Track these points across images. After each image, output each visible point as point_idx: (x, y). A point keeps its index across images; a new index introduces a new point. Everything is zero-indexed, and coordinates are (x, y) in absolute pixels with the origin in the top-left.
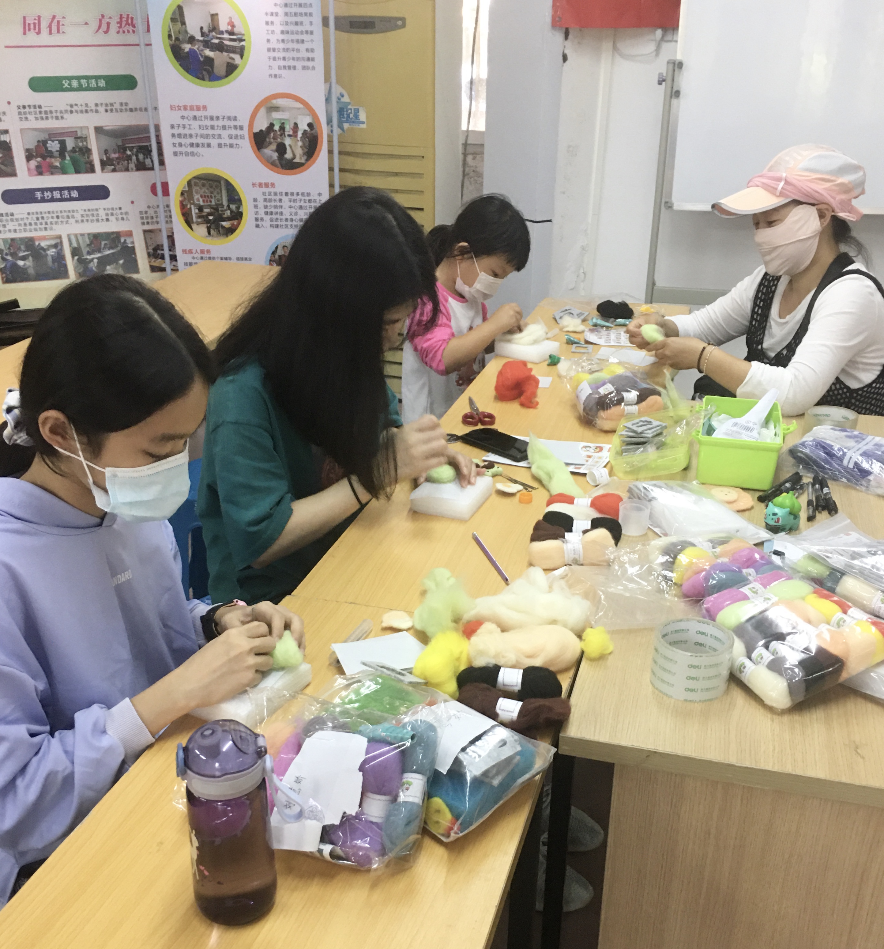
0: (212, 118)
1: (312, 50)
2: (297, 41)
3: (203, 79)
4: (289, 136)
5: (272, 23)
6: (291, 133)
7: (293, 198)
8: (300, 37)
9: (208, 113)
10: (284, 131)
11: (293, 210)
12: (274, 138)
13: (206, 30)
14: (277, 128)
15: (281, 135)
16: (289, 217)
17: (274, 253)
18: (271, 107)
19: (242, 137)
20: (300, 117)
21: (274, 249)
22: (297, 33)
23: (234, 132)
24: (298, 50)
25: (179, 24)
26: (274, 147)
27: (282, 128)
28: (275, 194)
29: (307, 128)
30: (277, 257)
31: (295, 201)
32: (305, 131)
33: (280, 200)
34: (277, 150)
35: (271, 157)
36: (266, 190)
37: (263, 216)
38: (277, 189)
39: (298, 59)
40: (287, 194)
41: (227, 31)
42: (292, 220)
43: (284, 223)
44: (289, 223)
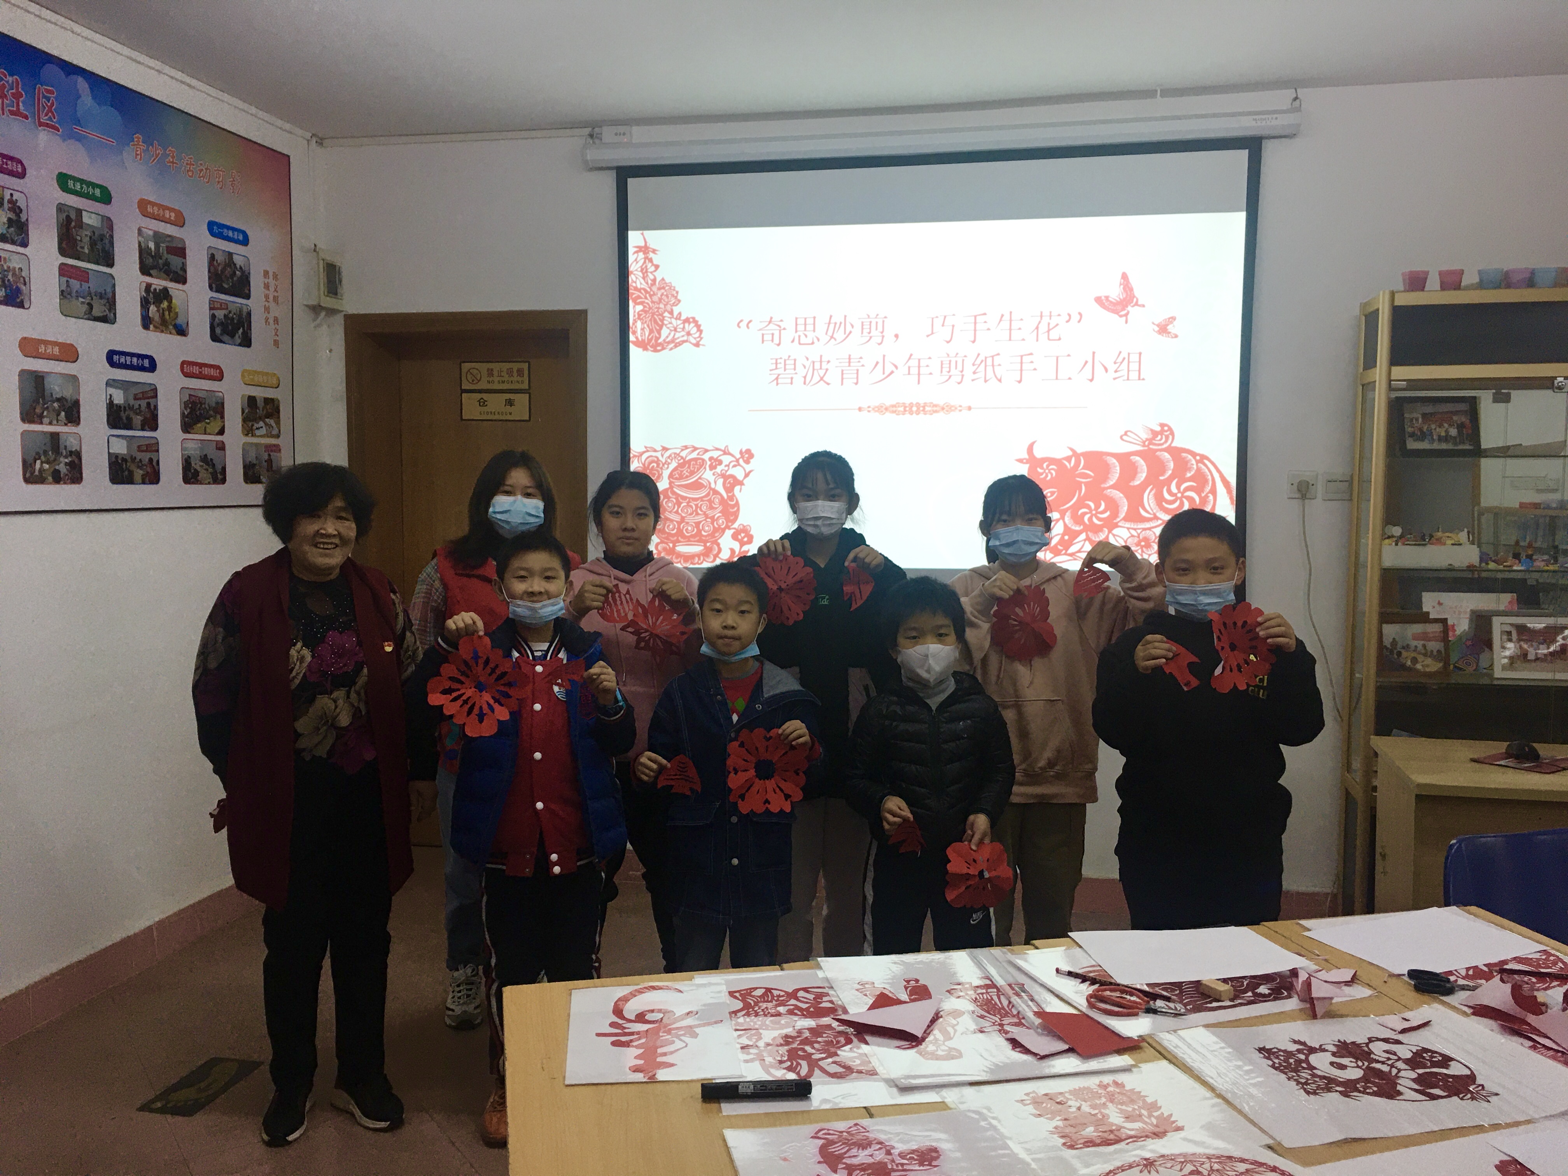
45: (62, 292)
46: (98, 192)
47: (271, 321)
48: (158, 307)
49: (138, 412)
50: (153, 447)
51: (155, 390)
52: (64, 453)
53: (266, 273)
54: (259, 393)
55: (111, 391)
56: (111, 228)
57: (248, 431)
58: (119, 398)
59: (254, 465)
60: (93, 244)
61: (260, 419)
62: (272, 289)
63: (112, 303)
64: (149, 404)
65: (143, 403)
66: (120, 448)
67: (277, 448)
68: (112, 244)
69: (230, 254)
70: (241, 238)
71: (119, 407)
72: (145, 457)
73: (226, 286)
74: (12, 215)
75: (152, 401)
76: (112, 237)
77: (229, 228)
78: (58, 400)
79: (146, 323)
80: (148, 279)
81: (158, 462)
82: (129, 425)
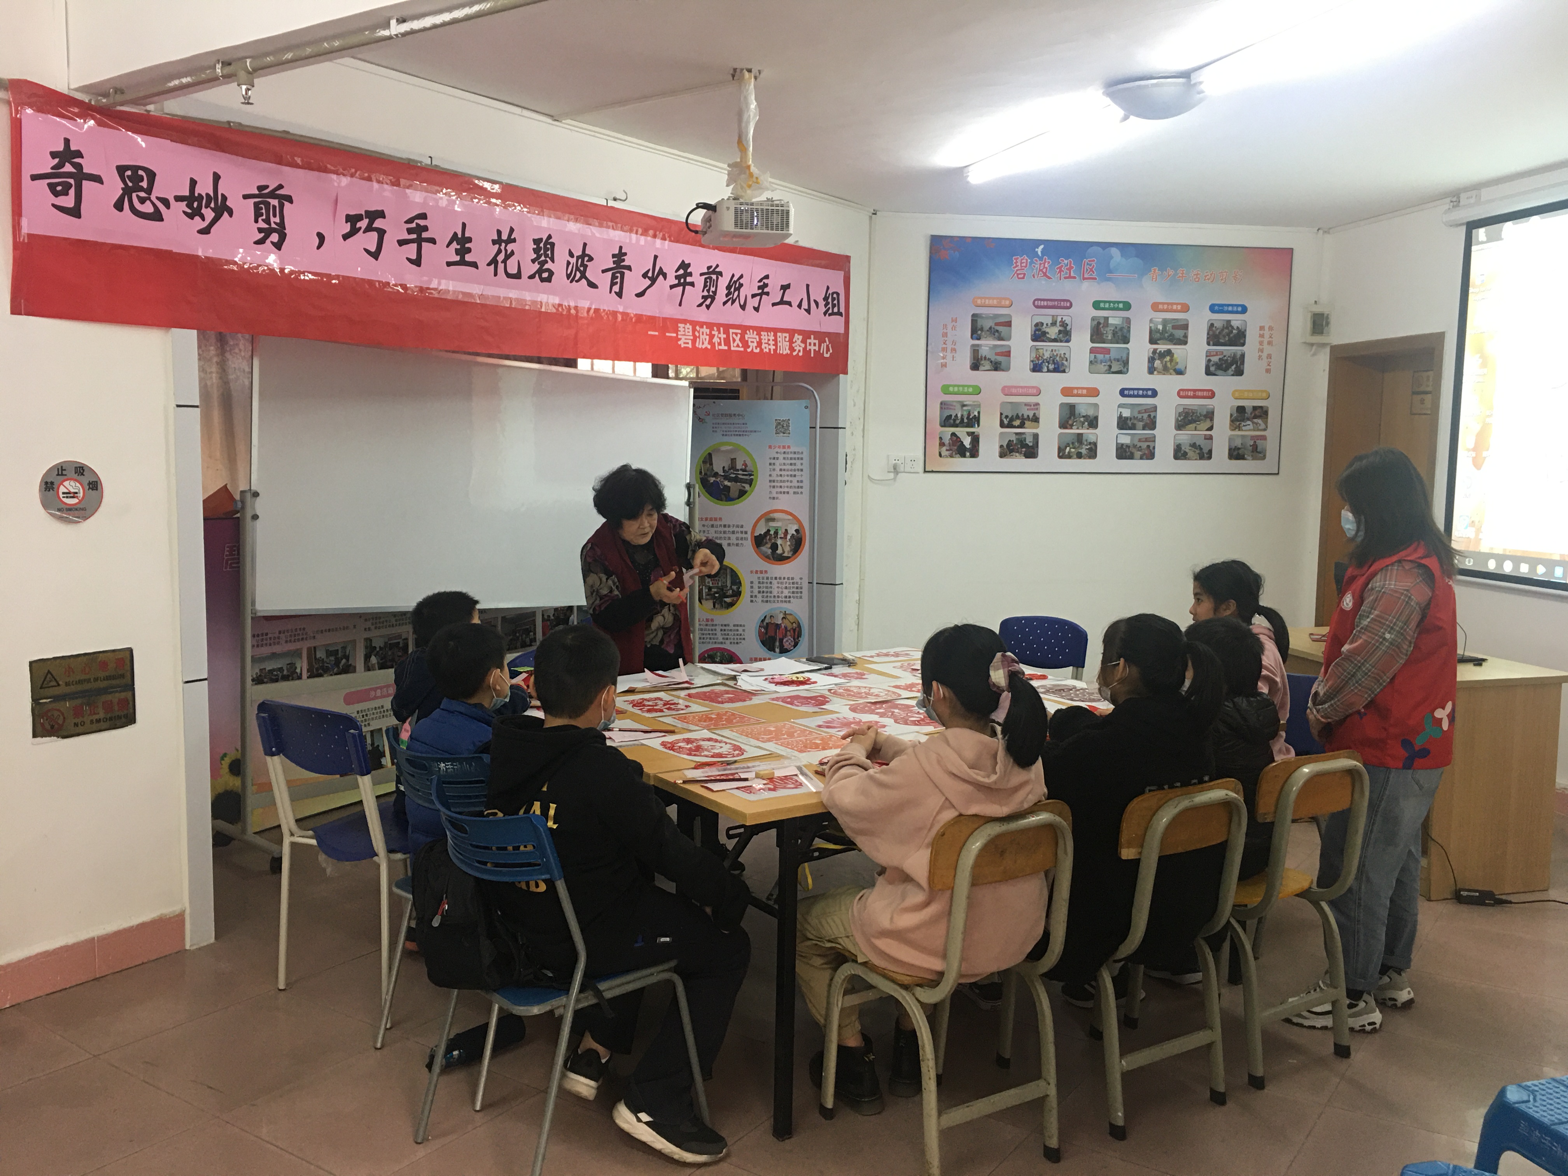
0: (725, 526)
1: (802, 482)
2: (791, 475)
3: (721, 500)
4: (781, 538)
5: (774, 464)
6: (782, 536)
7: (780, 581)
8: (793, 473)
9: (723, 523)
10: (777, 535)
11: (780, 590)
12: (770, 540)
13: (726, 468)
14: (772, 532)
15: (775, 537)
16: (776, 595)
17: (763, 621)
18: (769, 519)
19: (746, 539)
21: (763, 618)
22: (791, 470)
23: (740, 535)
24: (792, 482)
25: (708, 465)
26: (769, 545)
27: (776, 533)
28: (767, 578)
29: (794, 533)
30: (765, 624)
31: (782, 583)
33: (771, 583)
34: (771, 548)
35: (766, 553)
36: (761, 576)
37: (756, 593)
38: (769, 575)
39: (791, 487)
40: (776, 578)
41: (741, 470)
42: (778, 597)
43: (772, 599)
44: (776, 599)
45: (1091, 362)
46: (1121, 306)
47: (1263, 357)
48: (1161, 361)
49: (1142, 420)
50: (1151, 439)
51: (1156, 407)
52: (1085, 443)
53: (1259, 328)
54: (1247, 403)
55: (1121, 409)
56: (1129, 323)
57: (1235, 427)
58: (1126, 413)
59: (1238, 448)
60: (1114, 333)
61: (1247, 419)
62: (1265, 336)
63: (1126, 363)
64: (1149, 416)
65: (1145, 416)
66: (1125, 440)
67: (1262, 437)
68: (1129, 331)
69: (1227, 322)
70: (1238, 310)
71: (1126, 418)
72: (1144, 445)
73: (1222, 341)
74: (1061, 328)
75: (1152, 414)
76: (1129, 327)
77: (1227, 306)
78: (1084, 417)
79: (1151, 370)
80: (1155, 346)
81: (1154, 448)
82: (1133, 427)
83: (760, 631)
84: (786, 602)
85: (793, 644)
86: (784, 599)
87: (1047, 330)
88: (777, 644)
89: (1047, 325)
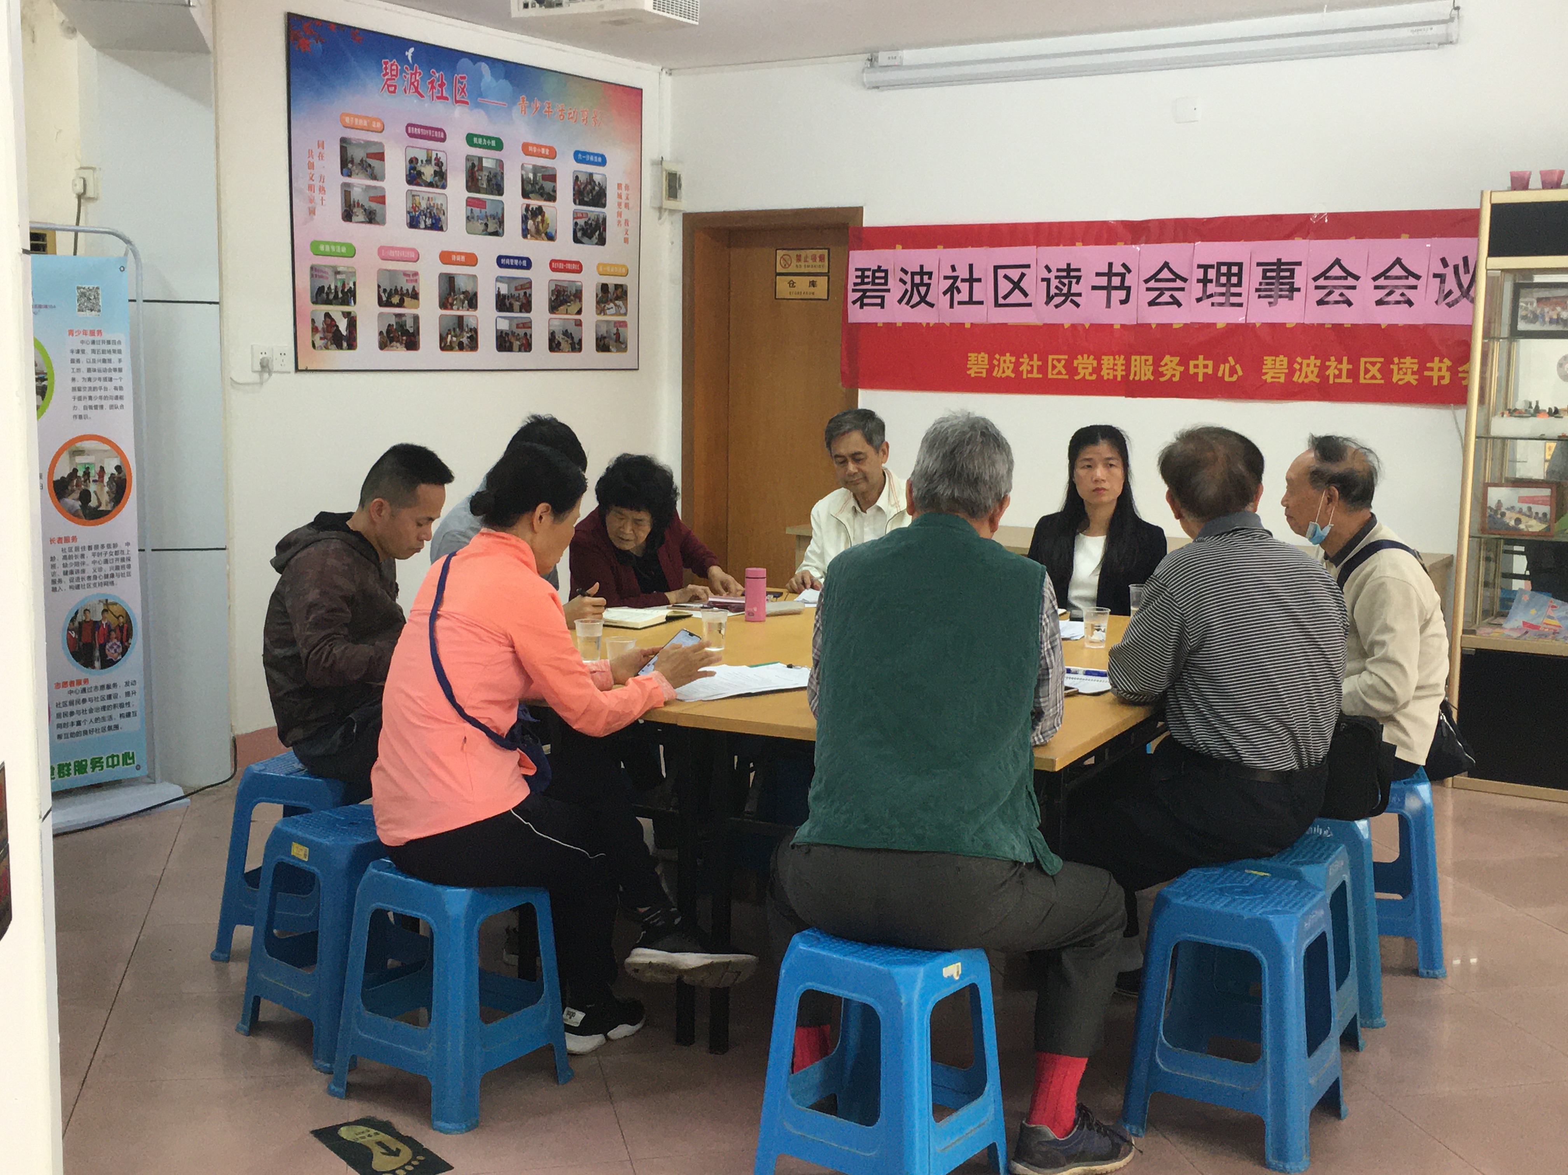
1: (121, 388)
2: (105, 379)
4: (94, 481)
5: (78, 361)
6: (97, 478)
7: (97, 551)
8: (108, 375)
10: (89, 477)
11: (97, 565)
12: (77, 485)
14: (80, 473)
15: (85, 481)
16: (92, 575)
17: (73, 620)
18: (74, 452)
20: (107, 461)
21: (73, 615)
22: (105, 370)
24: (106, 389)
26: (76, 495)
27: (87, 474)
28: (77, 549)
29: (115, 472)
30: (76, 624)
31: (99, 554)
32: (112, 474)
33: (83, 556)
34: (80, 499)
35: (73, 507)
36: (69, 546)
37: (64, 577)
38: (80, 543)
39: (106, 398)
40: (90, 548)
42: (95, 577)
43: (86, 582)
44: (92, 582)
45: (468, 218)
46: (493, 143)
47: (623, 222)
48: (534, 221)
49: (518, 299)
50: (527, 325)
51: (530, 283)
52: (467, 330)
53: (619, 186)
54: (612, 281)
55: (499, 285)
56: (502, 168)
57: (601, 311)
58: (504, 290)
59: (605, 338)
60: (489, 180)
61: (611, 301)
62: (624, 197)
63: (501, 222)
64: (525, 293)
65: (522, 293)
66: (504, 325)
67: (624, 324)
68: (502, 178)
69: (591, 175)
70: (600, 159)
71: (504, 296)
72: (522, 332)
73: (586, 199)
74: (437, 168)
75: (528, 291)
76: (502, 173)
77: (590, 154)
78: (463, 293)
79: (525, 233)
80: (527, 201)
81: (531, 336)
82: (510, 309)
83: (69, 638)
84: (106, 584)
85: (120, 650)
86: (104, 580)
87: (423, 170)
88: (97, 654)
89: (422, 161)
